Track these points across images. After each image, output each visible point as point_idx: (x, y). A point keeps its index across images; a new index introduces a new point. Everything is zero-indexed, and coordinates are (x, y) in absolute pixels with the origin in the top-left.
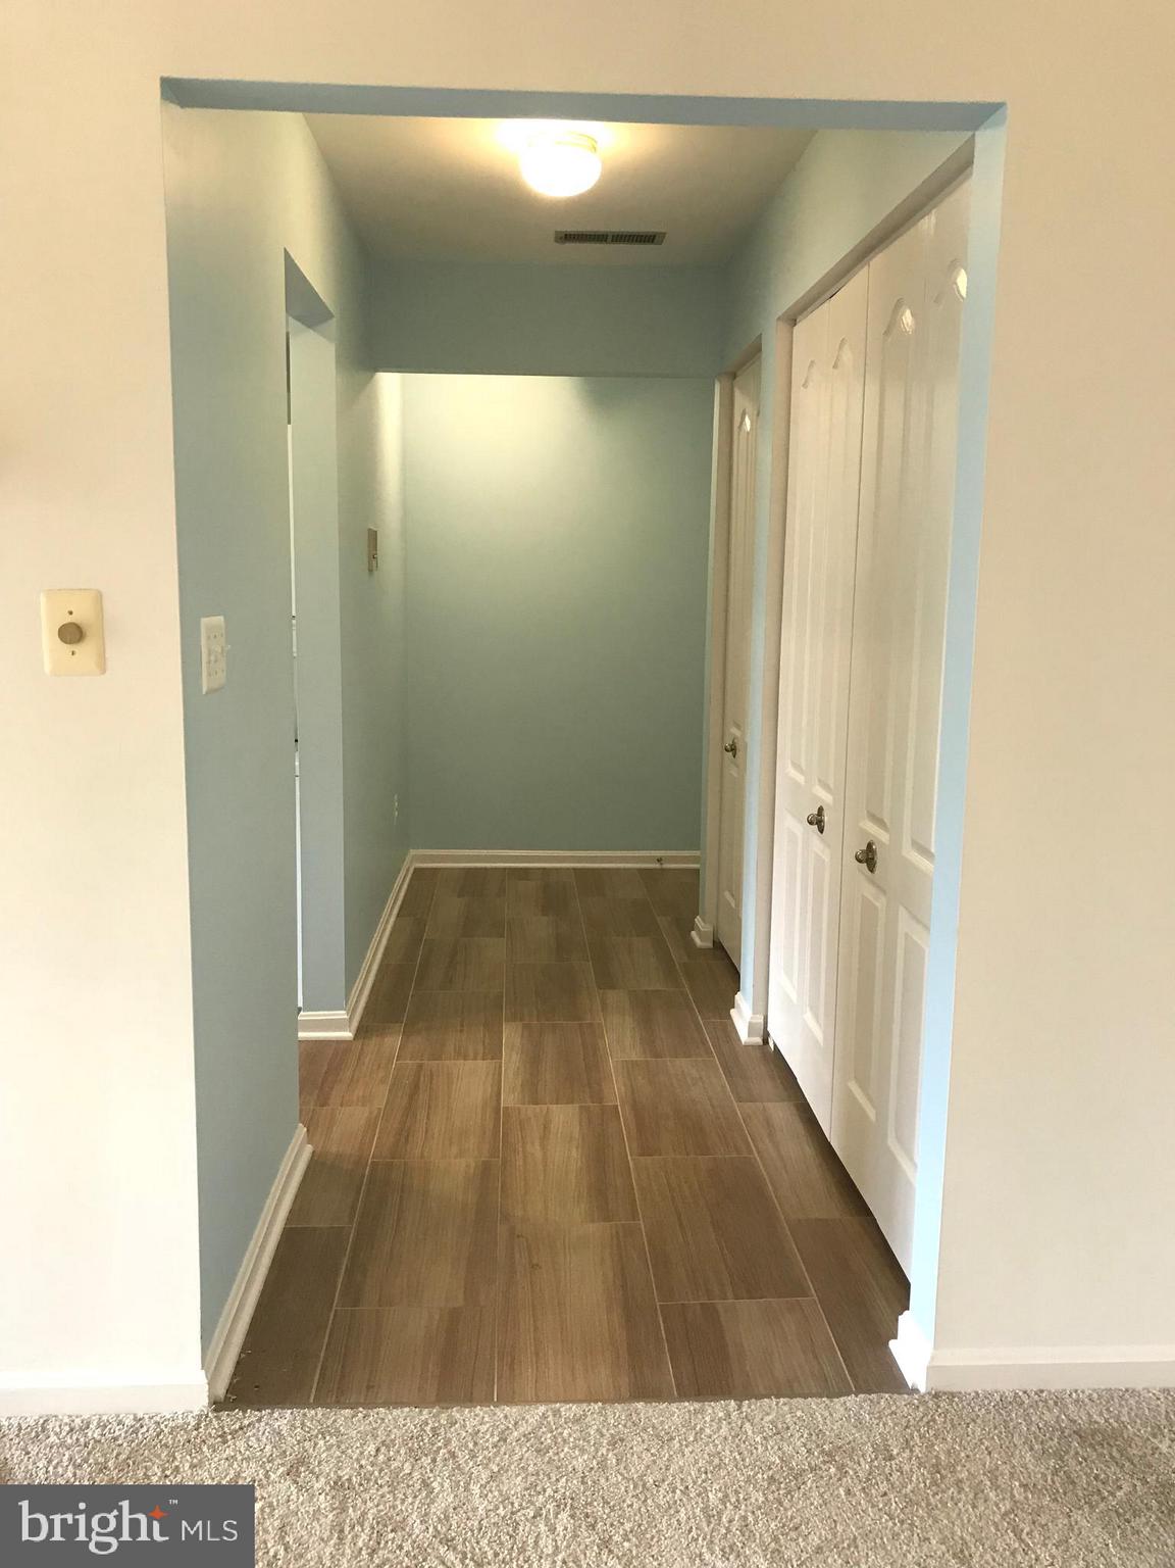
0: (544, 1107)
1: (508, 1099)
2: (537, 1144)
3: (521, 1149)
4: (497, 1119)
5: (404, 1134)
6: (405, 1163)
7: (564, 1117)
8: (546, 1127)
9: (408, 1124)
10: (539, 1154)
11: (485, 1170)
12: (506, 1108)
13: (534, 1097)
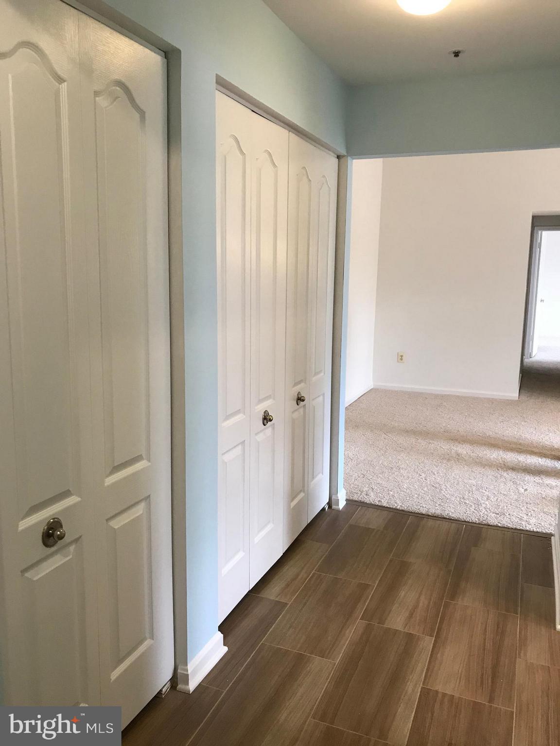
0: (406, 630)
1: (428, 642)
2: (421, 604)
3: (431, 603)
4: (439, 629)
5: (500, 631)
6: (498, 609)
7: (397, 621)
8: (411, 615)
9: (498, 638)
10: (423, 598)
11: (453, 595)
12: (431, 636)
13: (410, 640)
